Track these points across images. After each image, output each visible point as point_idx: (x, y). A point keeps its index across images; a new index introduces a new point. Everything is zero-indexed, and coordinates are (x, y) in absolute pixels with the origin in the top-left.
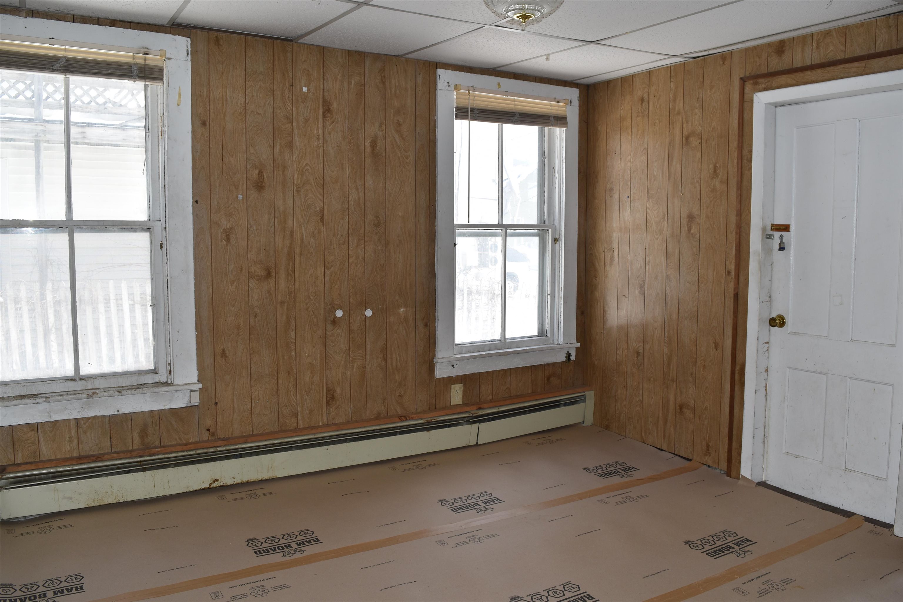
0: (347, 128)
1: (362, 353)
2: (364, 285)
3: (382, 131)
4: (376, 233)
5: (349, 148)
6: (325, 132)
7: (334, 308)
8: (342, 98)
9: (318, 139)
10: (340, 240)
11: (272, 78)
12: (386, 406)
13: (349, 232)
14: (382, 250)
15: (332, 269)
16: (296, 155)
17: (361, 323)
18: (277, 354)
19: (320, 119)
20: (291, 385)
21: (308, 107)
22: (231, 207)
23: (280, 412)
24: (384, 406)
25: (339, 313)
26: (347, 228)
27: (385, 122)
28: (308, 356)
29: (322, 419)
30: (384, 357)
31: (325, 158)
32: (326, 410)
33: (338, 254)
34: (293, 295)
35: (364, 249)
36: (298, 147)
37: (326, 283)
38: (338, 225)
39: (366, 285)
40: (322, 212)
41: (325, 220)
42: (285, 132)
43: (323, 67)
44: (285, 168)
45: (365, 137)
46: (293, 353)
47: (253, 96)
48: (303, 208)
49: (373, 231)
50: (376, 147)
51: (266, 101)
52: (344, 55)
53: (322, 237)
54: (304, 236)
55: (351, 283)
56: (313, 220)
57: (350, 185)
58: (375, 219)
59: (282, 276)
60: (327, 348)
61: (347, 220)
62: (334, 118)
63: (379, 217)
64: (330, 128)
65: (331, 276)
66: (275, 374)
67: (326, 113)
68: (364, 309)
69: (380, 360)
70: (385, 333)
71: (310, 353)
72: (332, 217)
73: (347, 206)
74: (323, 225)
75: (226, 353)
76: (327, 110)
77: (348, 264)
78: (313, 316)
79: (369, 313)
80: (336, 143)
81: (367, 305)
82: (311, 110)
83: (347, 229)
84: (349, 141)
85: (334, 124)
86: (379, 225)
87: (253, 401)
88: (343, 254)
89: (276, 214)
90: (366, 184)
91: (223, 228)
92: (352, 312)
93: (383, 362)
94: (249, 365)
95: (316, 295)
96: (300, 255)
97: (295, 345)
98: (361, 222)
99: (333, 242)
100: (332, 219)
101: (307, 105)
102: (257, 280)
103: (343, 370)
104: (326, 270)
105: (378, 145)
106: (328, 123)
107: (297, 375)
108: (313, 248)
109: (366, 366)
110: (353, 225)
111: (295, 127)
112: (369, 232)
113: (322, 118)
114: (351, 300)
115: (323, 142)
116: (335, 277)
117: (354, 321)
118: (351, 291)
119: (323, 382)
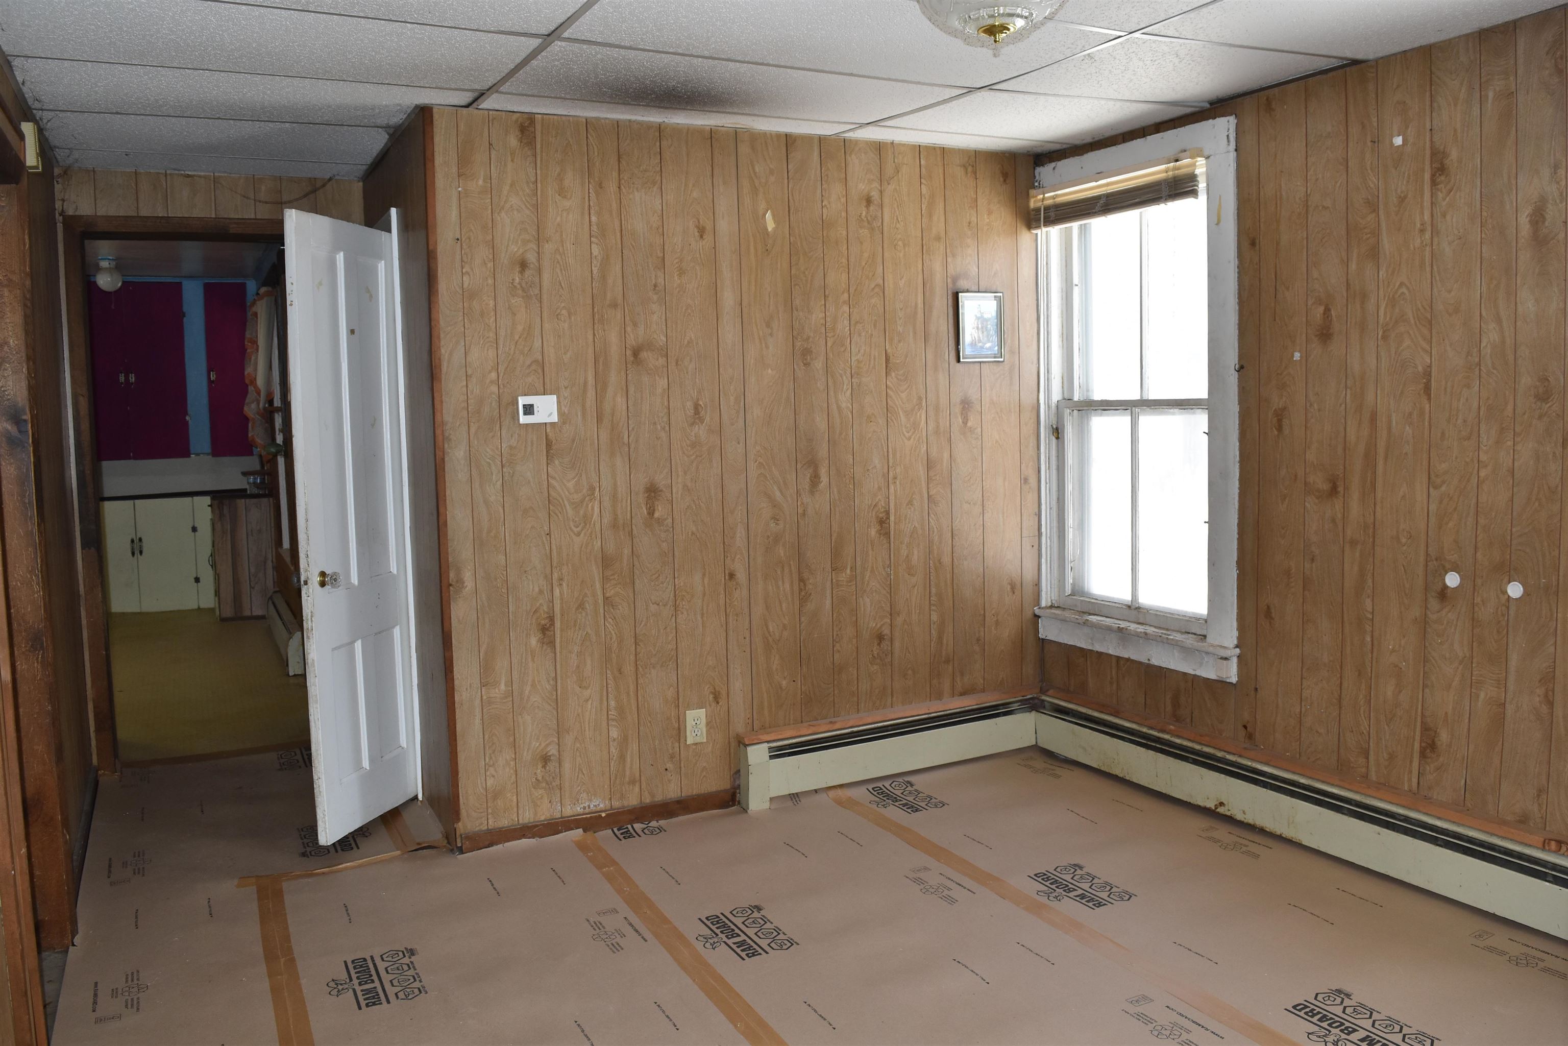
0: (1479, 196)
1: (1498, 674)
2: (1510, 528)
3: (1558, 183)
4: (1540, 417)
5: (1483, 236)
6: (1435, 215)
7: (1444, 567)
8: (1467, 136)
9: (1422, 231)
10: (1460, 431)
11: (1345, 138)
12: (1545, 808)
13: (1481, 413)
14: (1554, 453)
15: (1443, 488)
16: (1384, 269)
17: (1497, 609)
18: (1342, 635)
19: (1426, 191)
20: (1361, 696)
21: (1404, 173)
22: (1285, 373)
23: (1342, 739)
24: (1539, 805)
25: (1452, 580)
26: (1475, 405)
27: (1564, 160)
28: (1393, 651)
29: (1410, 780)
30: (1546, 696)
31: (1435, 267)
32: (1417, 764)
33: (1456, 458)
34: (1370, 532)
35: (1512, 451)
36: (1388, 253)
37: (1430, 515)
38: (1459, 400)
39: (1514, 530)
40: (1428, 374)
41: (1432, 389)
42: (1366, 230)
43: (1431, 85)
44: (1364, 297)
45: (1518, 206)
46: (1368, 639)
47: (1317, 180)
48: (1393, 369)
49: (1535, 410)
50: (1544, 222)
51: (1336, 182)
52: (1470, 45)
53: (1427, 423)
54: (1394, 422)
55: (1482, 521)
56: (1410, 392)
57: (1484, 313)
58: (1538, 383)
59: (1355, 495)
60: (1427, 644)
61: (1476, 388)
62: (1453, 181)
63: (1548, 380)
64: (1444, 203)
65: (1441, 502)
66: (1338, 667)
67: (1438, 175)
68: (1506, 579)
69: (1538, 699)
70: (1552, 641)
71: (1397, 646)
72: (1446, 383)
73: (1477, 360)
74: (1429, 399)
75: (1271, 613)
76: (1440, 169)
77: (1476, 481)
78: (1404, 577)
79: (1515, 590)
80: (1456, 232)
81: (1512, 572)
82: (1409, 178)
83: (1477, 407)
84: (1484, 221)
85: (1452, 193)
86: (1548, 398)
87: (1303, 704)
88: (1468, 460)
89: (1348, 382)
90: (1520, 309)
91: (1274, 408)
92: (1479, 581)
93: (1543, 705)
94: (1301, 641)
95: (1411, 536)
96: (1386, 458)
97: (1371, 624)
98: (1507, 393)
99: (1447, 435)
100: (1445, 389)
101: (1403, 170)
102: (1318, 498)
103: (1456, 698)
104: (1431, 489)
105: (1547, 216)
106: (1440, 195)
107: (1373, 681)
108: (1408, 444)
109: (1504, 704)
110: (1488, 398)
111: (1382, 217)
112: (1524, 414)
113: (1429, 188)
114: (1479, 556)
115: (1432, 234)
116: (1448, 504)
117: (1483, 601)
118: (1479, 538)
119: (1417, 708)
